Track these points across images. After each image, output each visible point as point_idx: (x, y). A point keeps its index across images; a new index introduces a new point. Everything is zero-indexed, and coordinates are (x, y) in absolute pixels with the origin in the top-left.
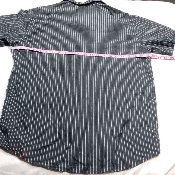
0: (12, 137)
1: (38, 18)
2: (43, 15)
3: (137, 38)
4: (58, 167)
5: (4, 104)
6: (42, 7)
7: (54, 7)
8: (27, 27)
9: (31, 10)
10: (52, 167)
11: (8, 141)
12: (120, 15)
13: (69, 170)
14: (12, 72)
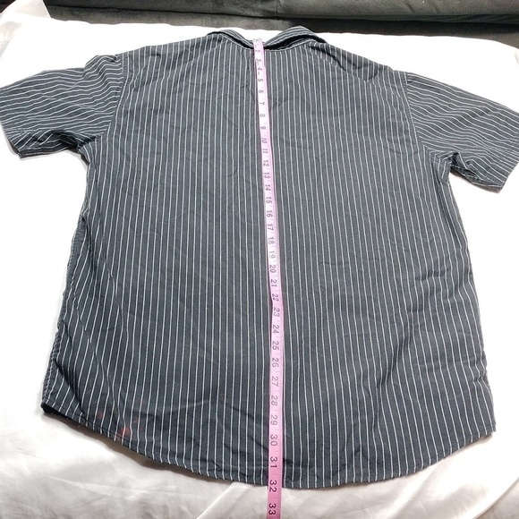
0: (89, 388)
1: (144, 75)
2: (157, 68)
3: (417, 129)
4: (219, 470)
5: (64, 303)
6: (154, 47)
7: (187, 46)
8: (115, 99)
9: (125, 54)
10: (203, 468)
11: (78, 399)
12: (365, 72)
13: (250, 476)
14: (83, 219)
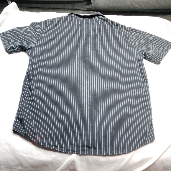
1: (48, 28)
2: (52, 26)
3: (134, 45)
4: (67, 150)
5: (21, 99)
6: (50, 19)
7: (61, 19)
8: (38, 36)
9: (42, 22)
10: (62, 150)
12: (118, 27)
13: (77, 151)
14: (27, 73)
